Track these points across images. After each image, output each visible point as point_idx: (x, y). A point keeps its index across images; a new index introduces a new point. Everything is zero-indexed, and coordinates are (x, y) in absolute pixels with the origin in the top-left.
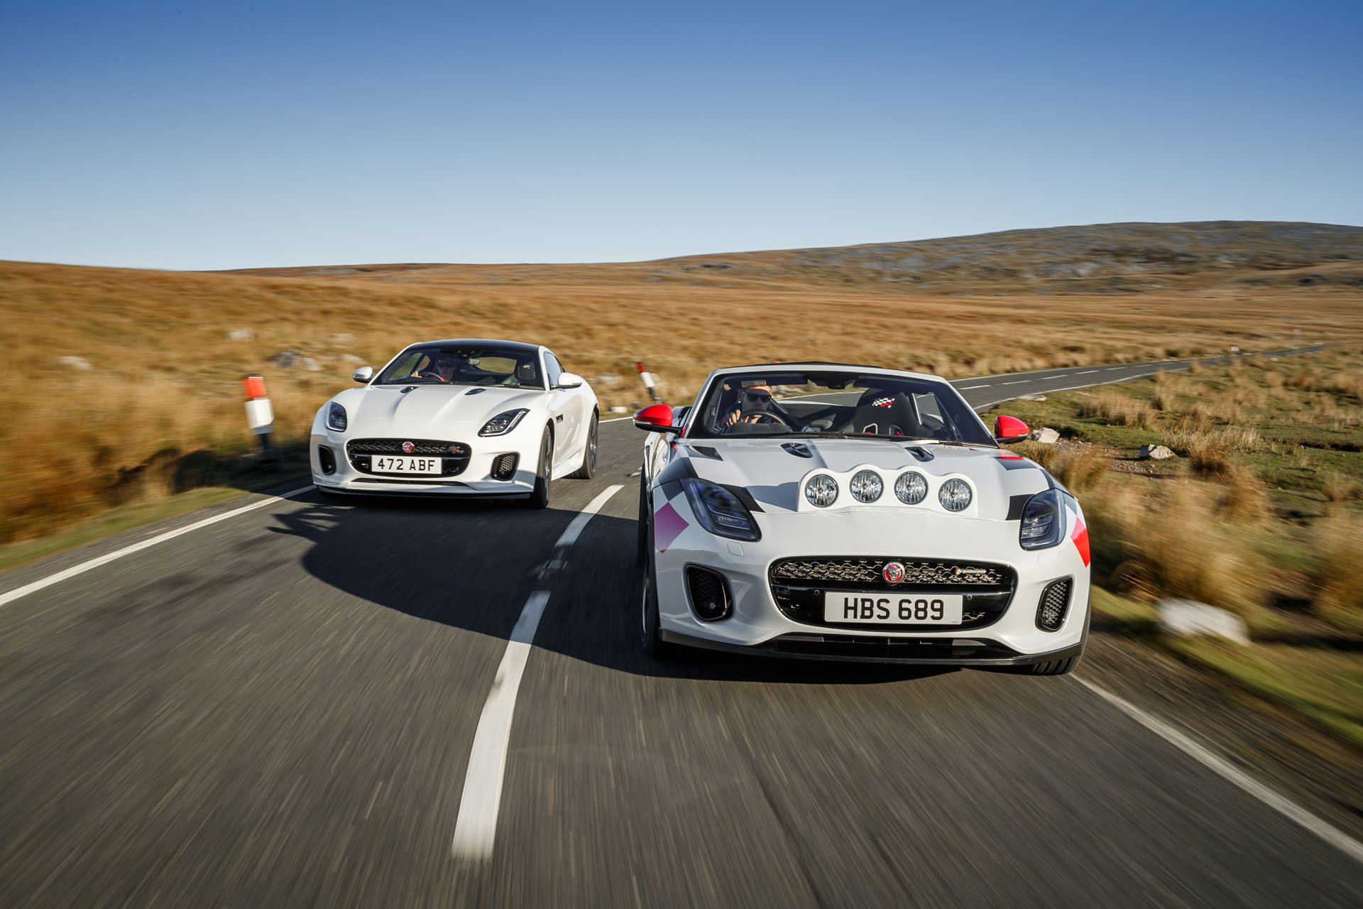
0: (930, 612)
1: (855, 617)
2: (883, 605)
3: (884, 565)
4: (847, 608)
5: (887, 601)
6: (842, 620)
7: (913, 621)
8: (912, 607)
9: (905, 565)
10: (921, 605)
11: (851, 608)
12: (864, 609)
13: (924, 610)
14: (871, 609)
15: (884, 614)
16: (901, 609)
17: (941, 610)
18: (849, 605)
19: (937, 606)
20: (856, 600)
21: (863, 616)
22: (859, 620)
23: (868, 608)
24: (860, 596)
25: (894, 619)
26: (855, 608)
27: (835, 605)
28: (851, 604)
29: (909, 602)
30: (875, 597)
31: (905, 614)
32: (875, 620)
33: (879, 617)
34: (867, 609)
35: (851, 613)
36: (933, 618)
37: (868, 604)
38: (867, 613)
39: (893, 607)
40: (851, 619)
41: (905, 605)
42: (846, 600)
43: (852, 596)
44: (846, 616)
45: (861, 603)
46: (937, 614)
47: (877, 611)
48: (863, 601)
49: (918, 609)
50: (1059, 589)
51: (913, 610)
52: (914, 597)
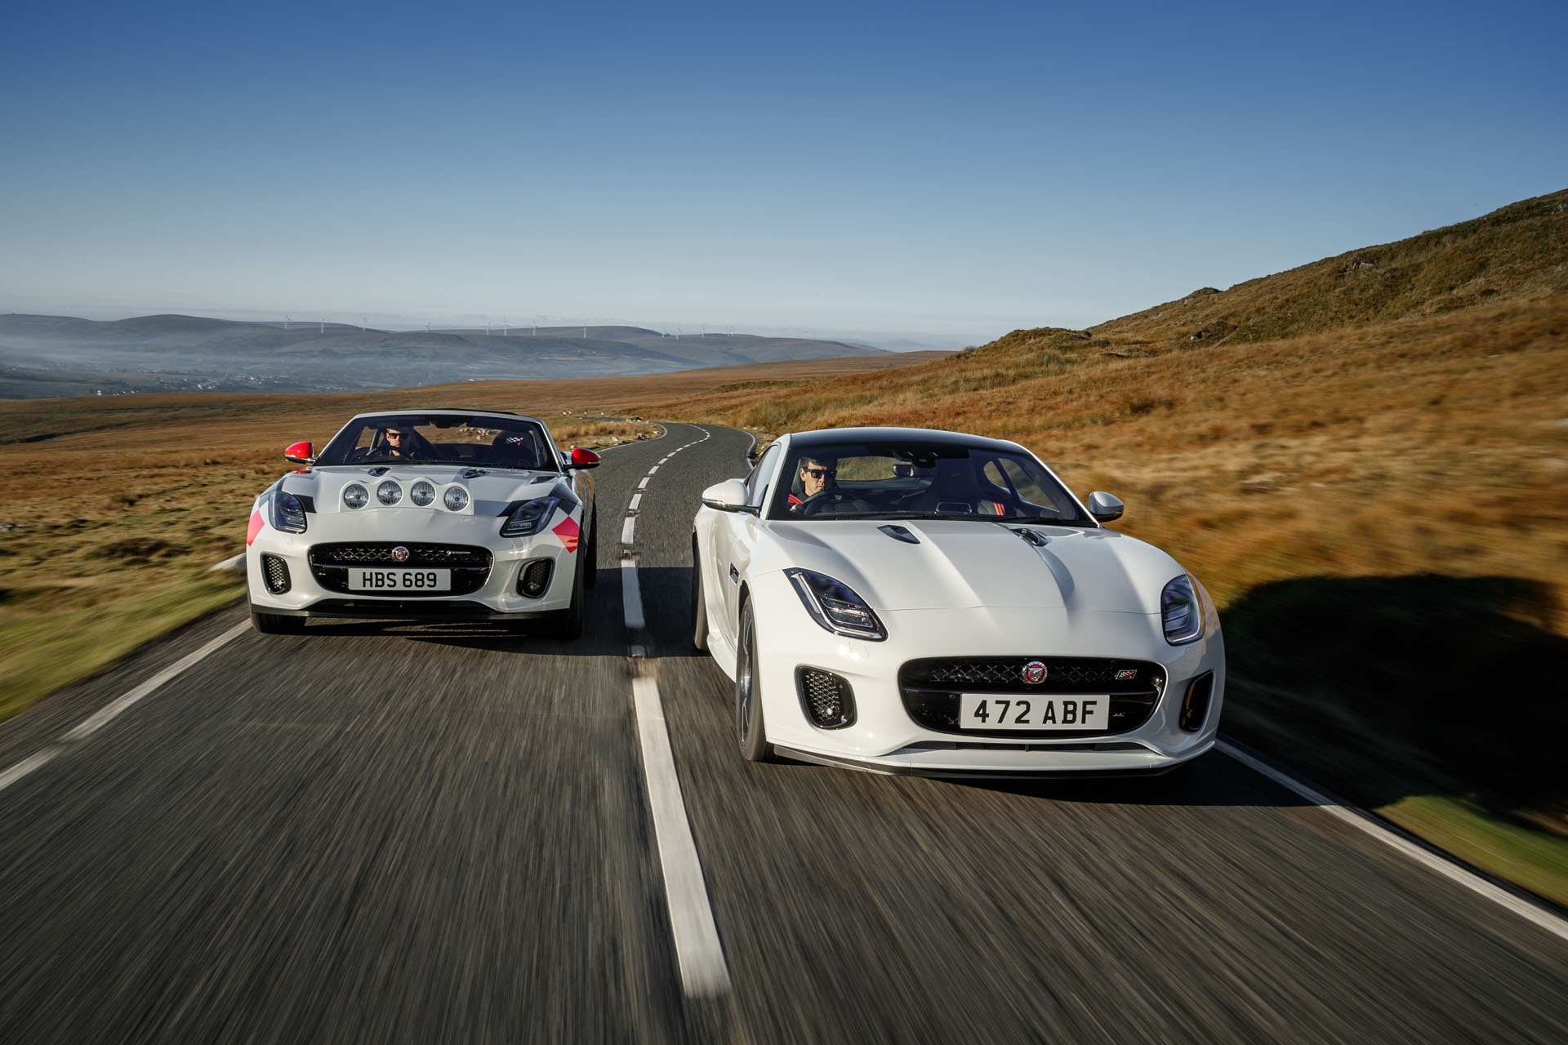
0: (427, 582)
1: (371, 586)
2: (391, 577)
3: (392, 548)
4: (365, 580)
5: (394, 574)
6: (362, 589)
7: (414, 588)
8: (413, 578)
10: (420, 577)
11: (368, 580)
12: (377, 580)
13: (422, 580)
14: (382, 580)
15: (392, 583)
16: (405, 580)
17: (435, 580)
18: (366, 578)
19: (431, 577)
20: (371, 574)
21: (377, 586)
22: (374, 588)
24: (374, 570)
25: (400, 587)
26: (371, 580)
27: (356, 577)
28: (368, 577)
29: (410, 574)
30: (385, 571)
31: (408, 583)
32: (386, 588)
33: (389, 585)
34: (380, 580)
35: (368, 583)
36: (429, 586)
37: (380, 577)
38: (380, 583)
39: (399, 578)
40: (368, 588)
41: (407, 577)
42: (364, 574)
43: (368, 571)
44: (364, 586)
45: (375, 576)
46: (432, 583)
47: (387, 582)
48: (377, 574)
49: (417, 580)
50: (541, 567)
51: (414, 580)
52: (414, 571)
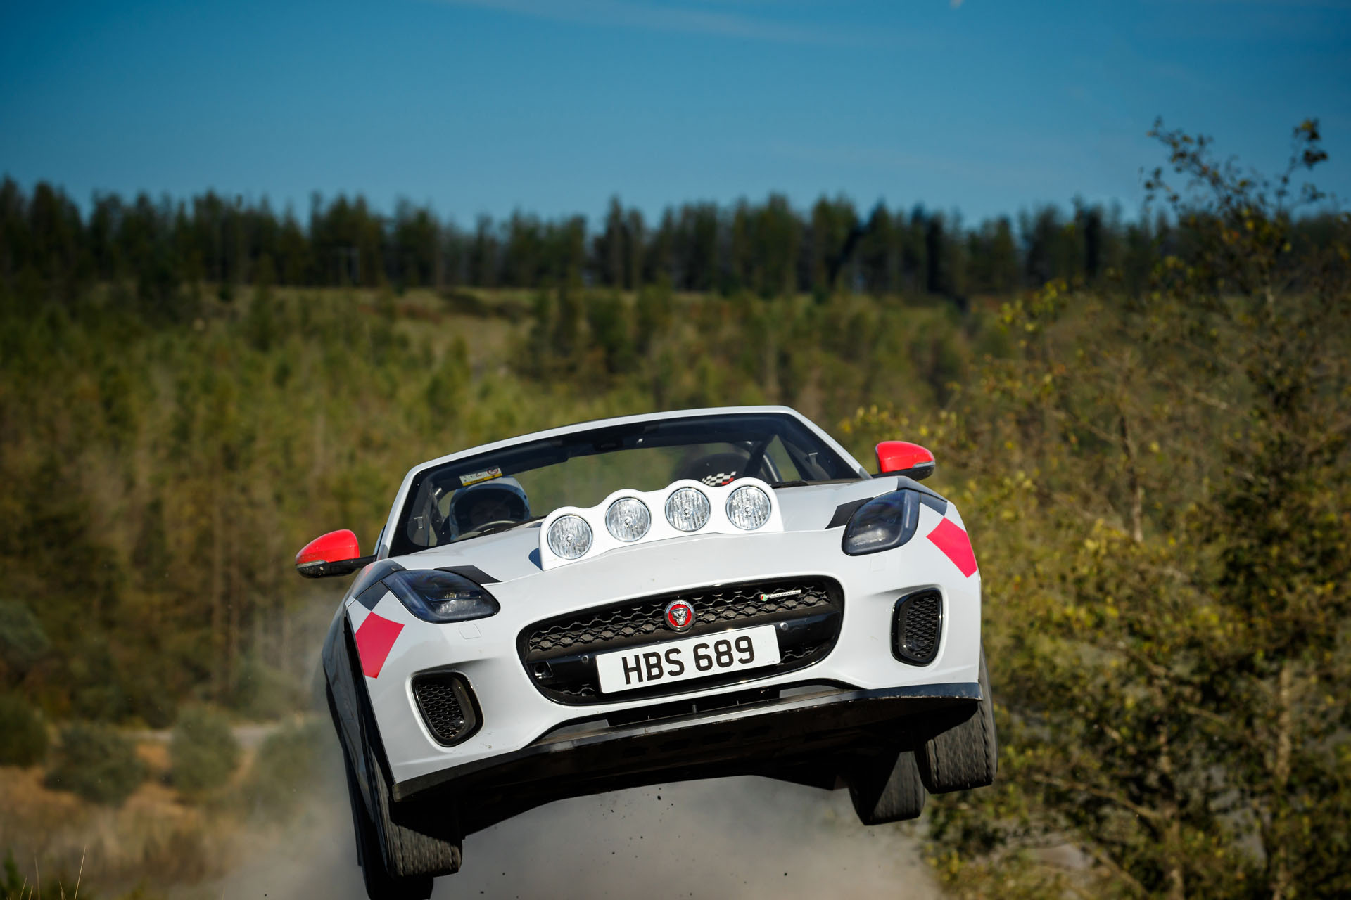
0: (737, 655)
1: (641, 679)
2: (673, 656)
3: (664, 607)
4: (627, 670)
5: (678, 651)
6: (624, 687)
7: (716, 670)
8: (711, 652)
9: (692, 602)
10: (723, 648)
11: (633, 670)
12: (649, 667)
13: (728, 653)
14: (658, 665)
15: (676, 668)
16: (698, 658)
17: (750, 649)
18: (629, 667)
19: (744, 644)
20: (637, 658)
21: (650, 677)
22: (647, 683)
23: (654, 664)
24: (641, 651)
25: (691, 672)
26: (638, 669)
27: (611, 669)
28: (632, 664)
29: (706, 646)
30: (661, 648)
31: (704, 663)
32: (667, 679)
33: (671, 673)
34: (654, 666)
35: (634, 675)
36: (742, 661)
37: (653, 660)
38: (655, 671)
39: (687, 657)
40: (635, 684)
41: (701, 652)
42: (624, 660)
43: (630, 654)
44: (628, 681)
45: (644, 660)
46: (746, 655)
47: (667, 667)
48: (647, 656)
49: (719, 654)
51: (714, 656)
52: (710, 639)
